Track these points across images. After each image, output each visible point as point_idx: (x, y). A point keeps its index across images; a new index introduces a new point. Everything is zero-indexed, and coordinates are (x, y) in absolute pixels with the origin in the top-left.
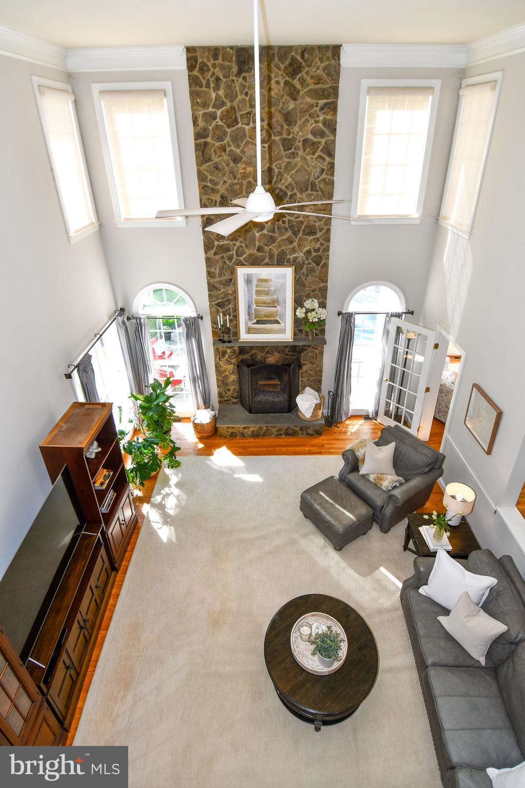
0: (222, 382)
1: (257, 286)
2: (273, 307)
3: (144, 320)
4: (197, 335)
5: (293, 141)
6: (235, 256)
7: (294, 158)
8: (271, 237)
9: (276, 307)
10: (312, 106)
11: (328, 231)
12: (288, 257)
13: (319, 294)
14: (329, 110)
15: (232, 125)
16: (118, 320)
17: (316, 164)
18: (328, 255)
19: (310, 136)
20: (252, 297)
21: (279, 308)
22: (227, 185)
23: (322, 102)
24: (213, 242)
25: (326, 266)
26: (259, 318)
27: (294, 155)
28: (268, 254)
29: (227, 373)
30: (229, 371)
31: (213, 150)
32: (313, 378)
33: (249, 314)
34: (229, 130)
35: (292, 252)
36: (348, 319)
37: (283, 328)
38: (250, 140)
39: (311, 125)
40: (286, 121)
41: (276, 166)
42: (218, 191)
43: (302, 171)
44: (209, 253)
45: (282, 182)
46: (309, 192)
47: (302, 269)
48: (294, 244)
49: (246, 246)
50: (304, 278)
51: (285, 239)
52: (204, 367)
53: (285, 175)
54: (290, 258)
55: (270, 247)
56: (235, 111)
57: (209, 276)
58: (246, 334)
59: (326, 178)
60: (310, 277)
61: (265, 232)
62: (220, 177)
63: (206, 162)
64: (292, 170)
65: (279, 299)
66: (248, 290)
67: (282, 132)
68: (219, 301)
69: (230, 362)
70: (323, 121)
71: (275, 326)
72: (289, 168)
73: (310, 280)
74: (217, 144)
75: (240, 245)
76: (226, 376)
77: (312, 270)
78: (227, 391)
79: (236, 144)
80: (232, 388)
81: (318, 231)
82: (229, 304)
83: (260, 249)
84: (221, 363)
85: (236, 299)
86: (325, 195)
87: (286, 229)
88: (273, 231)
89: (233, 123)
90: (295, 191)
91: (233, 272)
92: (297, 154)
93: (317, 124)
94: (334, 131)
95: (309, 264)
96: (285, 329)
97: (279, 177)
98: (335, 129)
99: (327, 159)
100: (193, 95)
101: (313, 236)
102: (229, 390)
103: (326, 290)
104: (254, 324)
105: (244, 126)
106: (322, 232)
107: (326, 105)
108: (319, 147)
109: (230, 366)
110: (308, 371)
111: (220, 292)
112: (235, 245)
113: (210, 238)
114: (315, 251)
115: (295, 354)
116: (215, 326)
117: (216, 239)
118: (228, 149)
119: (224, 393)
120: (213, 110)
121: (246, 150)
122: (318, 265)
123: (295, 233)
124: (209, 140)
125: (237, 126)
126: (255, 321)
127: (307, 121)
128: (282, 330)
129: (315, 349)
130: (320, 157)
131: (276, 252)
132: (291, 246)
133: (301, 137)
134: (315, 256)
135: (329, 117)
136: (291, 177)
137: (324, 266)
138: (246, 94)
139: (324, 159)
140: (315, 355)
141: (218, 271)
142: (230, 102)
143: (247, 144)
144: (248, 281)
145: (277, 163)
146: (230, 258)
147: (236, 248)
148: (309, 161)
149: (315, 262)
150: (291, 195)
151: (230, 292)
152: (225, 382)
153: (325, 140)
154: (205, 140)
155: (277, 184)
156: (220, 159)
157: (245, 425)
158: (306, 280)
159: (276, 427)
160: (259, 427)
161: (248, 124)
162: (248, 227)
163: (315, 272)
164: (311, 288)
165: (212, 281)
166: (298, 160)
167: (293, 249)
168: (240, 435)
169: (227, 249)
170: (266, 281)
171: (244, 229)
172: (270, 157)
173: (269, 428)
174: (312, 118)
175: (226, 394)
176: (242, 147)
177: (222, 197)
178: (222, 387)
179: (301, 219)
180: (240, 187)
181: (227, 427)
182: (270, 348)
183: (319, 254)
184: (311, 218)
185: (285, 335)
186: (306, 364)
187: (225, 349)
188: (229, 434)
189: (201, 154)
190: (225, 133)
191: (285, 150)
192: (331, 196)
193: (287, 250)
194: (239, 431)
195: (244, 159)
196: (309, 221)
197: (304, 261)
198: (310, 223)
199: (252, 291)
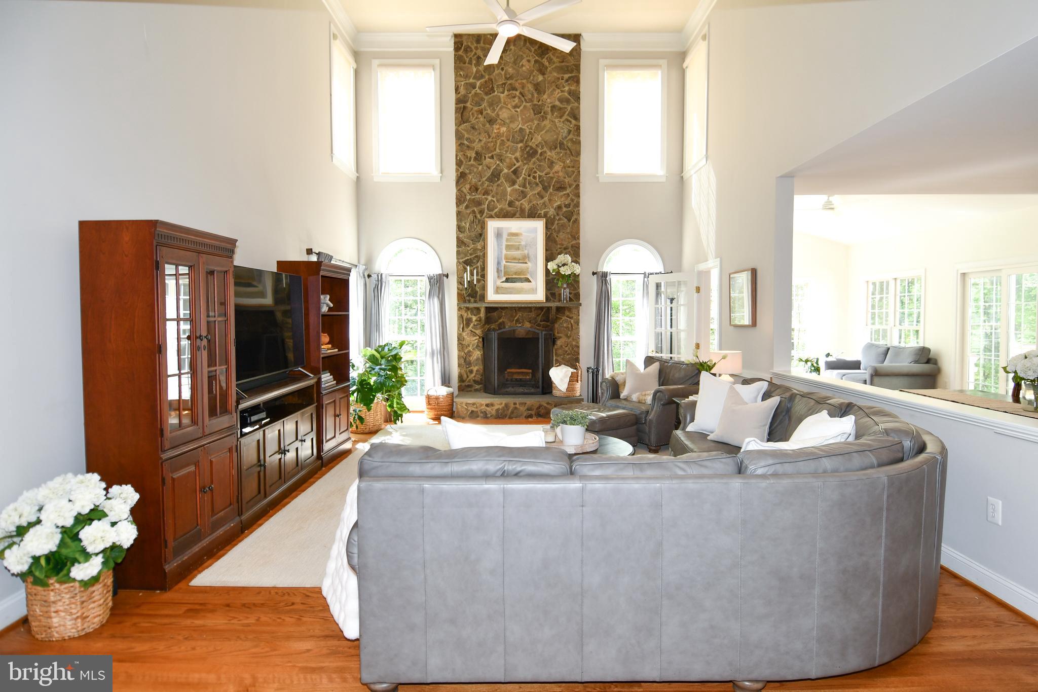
0: (465, 361)
1: (507, 240)
2: (523, 263)
3: (386, 277)
4: (440, 296)
5: (542, 106)
6: (486, 210)
7: (543, 121)
8: (522, 192)
9: (526, 263)
10: (559, 78)
11: (578, 187)
12: (539, 212)
13: (571, 252)
14: (573, 82)
15: (489, 93)
16: (359, 269)
17: (563, 126)
18: (579, 210)
19: (557, 103)
20: (501, 252)
21: (529, 264)
22: (482, 143)
23: (566, 76)
24: (465, 195)
25: (577, 221)
26: (509, 275)
27: (544, 118)
28: (519, 209)
29: (470, 348)
30: (473, 346)
31: (471, 113)
32: (569, 356)
33: (498, 271)
34: (486, 98)
35: (543, 206)
36: (603, 278)
37: (534, 287)
38: (505, 106)
39: (557, 94)
40: (536, 90)
41: (527, 126)
42: (473, 149)
43: (551, 132)
44: (461, 207)
45: (533, 141)
46: (558, 150)
47: (553, 224)
48: (545, 199)
49: (498, 201)
50: (555, 234)
51: (535, 194)
52: (445, 338)
53: (536, 135)
54: (541, 213)
55: (521, 202)
56: (492, 82)
57: (459, 231)
58: (494, 294)
59: (573, 139)
60: (561, 234)
61: (516, 187)
62: (476, 135)
63: (464, 123)
64: (542, 131)
65: (530, 254)
66: (498, 245)
67: (533, 100)
68: (466, 258)
69: (475, 333)
70: (568, 91)
71: (525, 285)
72: (539, 128)
73: (562, 237)
74: (476, 108)
75: (492, 200)
76: (469, 352)
77: (563, 226)
78: (469, 374)
79: (492, 108)
80: (475, 369)
81: (568, 187)
82: (478, 262)
83: (511, 204)
84: (464, 334)
85: (484, 256)
86: (573, 153)
87: (537, 184)
88: (524, 186)
89: (490, 91)
90: (545, 149)
91: (483, 226)
92: (546, 118)
93: (563, 93)
94: (578, 99)
95: (560, 219)
96: (536, 289)
97: (530, 136)
98: (579, 98)
99: (573, 122)
100: (457, 69)
101: (563, 191)
102: (471, 372)
103: (579, 248)
104: (503, 282)
105: (499, 94)
106: (572, 188)
107: (570, 78)
108: (565, 112)
109: (475, 338)
110: (564, 347)
111: (469, 249)
112: (487, 199)
113: (462, 191)
114: (566, 206)
115: (548, 324)
116: (461, 287)
117: (469, 193)
118: (484, 113)
119: (466, 376)
120: (474, 81)
121: (500, 113)
122: (569, 220)
123: (545, 189)
124: (468, 105)
125: (493, 94)
126: (504, 279)
127: (554, 90)
128: (533, 289)
129: (570, 318)
130: (568, 120)
131: (527, 207)
132: (542, 201)
133: (549, 104)
134: (566, 211)
135: (573, 88)
136: (541, 136)
137: (575, 222)
138: (502, 69)
139: (570, 122)
140: (570, 326)
141: (468, 225)
142: (488, 75)
143: (501, 108)
144: (499, 235)
145: (528, 124)
146: (482, 212)
147: (487, 202)
148: (557, 123)
149: (566, 218)
150: (541, 152)
151: (479, 247)
152: (467, 359)
153: (570, 107)
154: (464, 105)
155: (528, 142)
156: (477, 120)
157: (488, 401)
158: (557, 236)
159: (526, 403)
160: (505, 404)
161: (503, 93)
162: (499, 182)
163: (567, 228)
164: (563, 245)
165: (461, 236)
166: (546, 122)
167: (544, 203)
168: (482, 415)
169: (479, 203)
170: (516, 235)
171: (496, 184)
172: (522, 119)
173: (518, 406)
174: (558, 88)
175: (468, 377)
176: (497, 111)
177: (477, 153)
178: (463, 367)
179: (551, 175)
180: (494, 144)
181: (467, 404)
182: (519, 316)
183: (569, 209)
184: (561, 174)
185: (537, 294)
186: (560, 337)
187: (470, 316)
188: (469, 413)
189: (460, 115)
190: (483, 100)
191: (535, 114)
192: (578, 154)
193: (538, 205)
194: (481, 410)
195: (499, 121)
196: (559, 176)
197: (554, 216)
198: (560, 178)
199: (501, 245)
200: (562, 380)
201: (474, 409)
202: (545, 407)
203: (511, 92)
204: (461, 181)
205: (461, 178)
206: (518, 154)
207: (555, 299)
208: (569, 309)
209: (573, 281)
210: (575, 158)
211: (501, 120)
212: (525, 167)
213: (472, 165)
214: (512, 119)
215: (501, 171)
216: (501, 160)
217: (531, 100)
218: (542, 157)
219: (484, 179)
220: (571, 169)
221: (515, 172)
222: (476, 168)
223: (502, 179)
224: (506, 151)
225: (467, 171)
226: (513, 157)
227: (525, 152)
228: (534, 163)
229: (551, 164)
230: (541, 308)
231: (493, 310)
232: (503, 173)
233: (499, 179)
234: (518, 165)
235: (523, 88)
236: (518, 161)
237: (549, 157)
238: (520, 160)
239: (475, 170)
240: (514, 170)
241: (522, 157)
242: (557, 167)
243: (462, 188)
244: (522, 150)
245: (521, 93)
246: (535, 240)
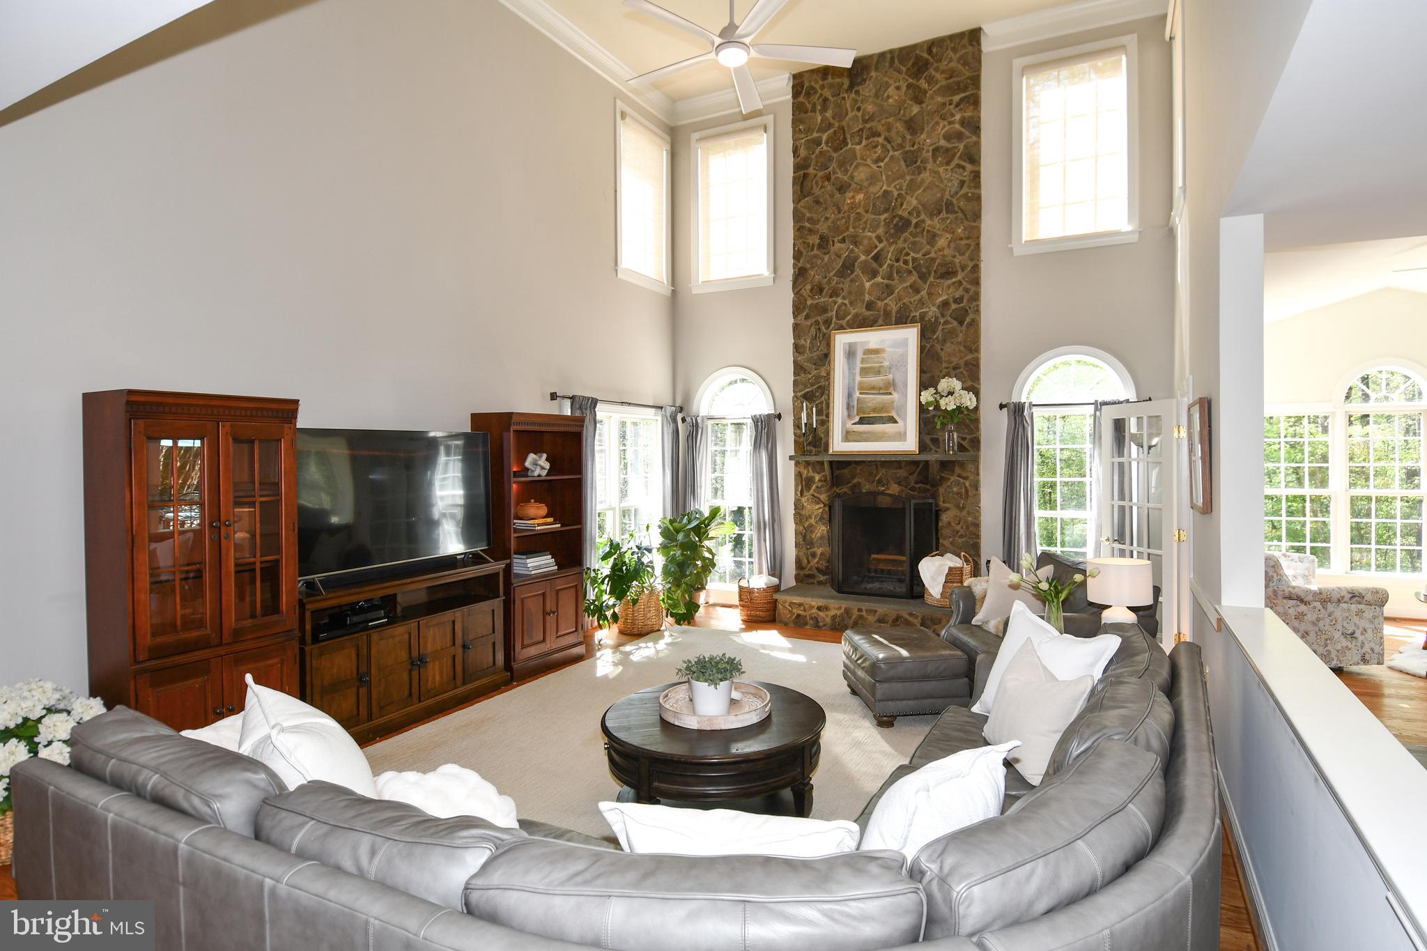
0: (804, 539)
1: (863, 361)
2: (886, 394)
3: (703, 421)
4: (770, 445)
5: (918, 152)
6: (834, 319)
7: (919, 174)
8: (887, 286)
9: (890, 394)
10: (944, 104)
11: (976, 268)
12: (912, 315)
13: (964, 372)
14: (969, 104)
15: (840, 147)
16: (665, 411)
17: (951, 176)
18: (978, 306)
19: (943, 143)
20: (854, 380)
21: (895, 396)
22: (829, 223)
23: (957, 98)
24: (806, 300)
25: (975, 325)
26: (864, 413)
27: (920, 170)
28: (882, 313)
29: (812, 521)
30: (815, 518)
31: (814, 182)
32: (963, 540)
33: (849, 407)
34: (835, 155)
35: (919, 305)
36: (1017, 413)
37: (902, 430)
38: (862, 162)
39: (943, 128)
40: (909, 129)
41: (895, 187)
42: (817, 232)
43: (932, 189)
44: (799, 317)
45: (903, 207)
46: (944, 215)
47: (934, 332)
48: (922, 293)
49: (851, 303)
50: (938, 347)
51: (907, 287)
52: (776, 503)
53: (908, 198)
54: (914, 316)
55: (885, 302)
56: (844, 130)
57: (797, 352)
58: (840, 441)
59: (967, 193)
60: (948, 345)
61: (879, 279)
62: (821, 212)
63: (805, 197)
64: (917, 190)
65: (896, 380)
66: (849, 369)
67: (904, 144)
68: (806, 390)
69: (819, 498)
70: (960, 120)
71: (888, 428)
72: (912, 187)
73: (949, 350)
74: (821, 174)
75: (843, 303)
76: (811, 526)
77: (951, 334)
78: (810, 558)
79: (843, 169)
80: (819, 551)
81: (959, 270)
82: (822, 394)
83: (870, 306)
84: (803, 500)
85: (830, 385)
86: (968, 216)
87: (910, 272)
88: (890, 277)
89: (841, 145)
90: (923, 216)
91: (829, 343)
92: (925, 169)
93: (952, 126)
94: (977, 129)
95: (946, 322)
96: (905, 433)
97: (899, 200)
98: (979, 127)
99: (969, 167)
100: (795, 122)
101: (951, 278)
103: (978, 366)
104: (855, 424)
105: (854, 146)
106: (966, 272)
107: (962, 100)
108: (955, 154)
109: (817, 507)
110: (953, 524)
111: (810, 376)
112: (835, 303)
113: (801, 295)
114: (956, 301)
115: (928, 487)
116: (798, 432)
117: (809, 296)
118: (833, 178)
119: (806, 561)
120: (818, 135)
121: (856, 174)
122: (961, 323)
123: (923, 277)
124: (810, 170)
125: (846, 148)
126: (857, 419)
127: (937, 123)
128: (900, 433)
129: (964, 478)
130: (959, 166)
131: (894, 308)
132: (918, 296)
133: (930, 146)
134: (956, 309)
135: (968, 114)
136: (916, 199)
137: (971, 325)
138: (859, 109)
139: (964, 168)
140: (963, 490)
141: (809, 342)
142: (839, 122)
143: (856, 167)
144: (850, 353)
145: (896, 183)
146: (828, 322)
148: (941, 174)
149: (955, 319)
150: (917, 223)
151: (823, 374)
152: (808, 537)
153: (963, 144)
154: (806, 171)
155: (895, 211)
156: (822, 190)
157: (821, 602)
158: (942, 349)
159: (876, 611)
160: (845, 608)
161: (860, 143)
162: (853, 276)
163: (957, 336)
164: (950, 363)
165: (799, 359)
166: (926, 176)
167: (920, 300)
168: (812, 622)
169: (824, 310)
170: (876, 351)
171: (849, 279)
172: (888, 177)
173: (864, 613)
174: (944, 119)
175: (809, 562)
176: (850, 172)
177: (822, 238)
178: (802, 548)
179: (932, 255)
180: (846, 221)
181: (791, 604)
182: (883, 474)
183: (962, 305)
184: (946, 252)
185: (906, 441)
186: (948, 509)
187: (811, 474)
188: (794, 617)
189: (799, 188)
190: (830, 159)
191: (907, 166)
192: (977, 216)
193: (911, 303)
194: (811, 614)
195: (854, 186)
196: (944, 256)
197: (937, 318)
198: (946, 259)
199: (854, 369)
200: (935, 578)
201: (800, 612)
203: (870, 140)
204: (800, 280)
205: (800, 275)
206: (880, 231)
207: (939, 448)
208: (962, 465)
209: (967, 420)
210: (973, 224)
211: (856, 183)
212: (892, 248)
213: (815, 256)
214: (873, 179)
215: (857, 258)
216: (856, 243)
217: (901, 146)
218: (918, 230)
219: (832, 274)
220: (964, 242)
221: (877, 258)
222: (821, 259)
223: (858, 271)
224: (864, 229)
225: (808, 266)
226: (874, 235)
227: (892, 226)
228: (905, 241)
229: (933, 238)
230: (916, 463)
231: (843, 467)
232: (859, 260)
233: (852, 272)
234: (880, 246)
235: (889, 129)
236: (880, 241)
237: (929, 228)
238: (883, 239)
239: (819, 262)
240: (876, 254)
241: (887, 233)
242: (942, 242)
243: (801, 290)
244: (887, 223)
245: (886, 139)
246: (904, 358)
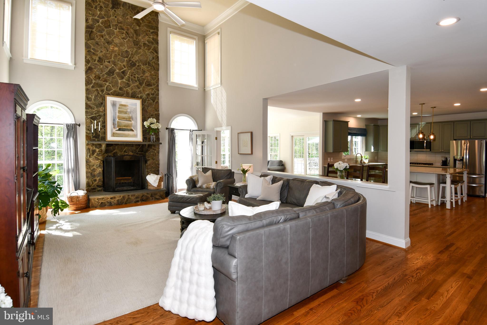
0: (90, 174)
1: (119, 108)
2: (129, 121)
4: (75, 137)
5: (138, 42)
6: (105, 90)
7: (139, 49)
8: (127, 83)
9: (131, 121)
10: (147, 31)
11: (158, 86)
12: (137, 95)
13: (155, 117)
14: (155, 34)
15: (107, 27)
17: (150, 54)
18: (158, 97)
19: (147, 42)
20: (116, 114)
21: (133, 122)
22: (103, 53)
23: (152, 31)
24: (92, 80)
25: (158, 103)
26: (121, 127)
27: (140, 48)
28: (126, 92)
29: (95, 167)
30: (96, 165)
31: (96, 35)
32: (154, 169)
33: (114, 124)
34: (106, 29)
35: (140, 93)
36: (172, 131)
37: (136, 134)
38: (117, 36)
39: (147, 38)
40: (135, 33)
41: (130, 50)
42: (97, 55)
43: (143, 56)
44: (88, 86)
45: (133, 58)
46: (147, 66)
47: (145, 102)
48: (140, 89)
49: (113, 86)
50: (146, 108)
51: (135, 86)
52: (77, 162)
53: (135, 56)
54: (138, 96)
55: (127, 89)
56: (109, 22)
57: (87, 100)
58: (111, 137)
59: (155, 62)
60: (149, 108)
61: (124, 80)
62: (99, 48)
63: (91, 40)
64: (138, 54)
65: (133, 117)
66: (114, 110)
67: (133, 37)
68: (92, 116)
69: (98, 158)
70: (152, 38)
71: (130, 133)
73: (150, 109)
74: (98, 33)
75: (109, 85)
76: (94, 169)
77: (151, 104)
78: (93, 182)
79: (109, 36)
80: (98, 179)
81: (153, 85)
82: (100, 118)
83: (121, 89)
84: (90, 159)
85: (105, 115)
86: (155, 69)
87: (136, 81)
88: (129, 81)
90: (140, 64)
91: (104, 99)
92: (141, 48)
93: (149, 38)
94: (157, 43)
95: (149, 100)
96: (137, 135)
97: (132, 55)
98: (158, 43)
99: (155, 53)
101: (150, 87)
102: (95, 180)
103: (159, 116)
104: (117, 130)
105: (113, 29)
106: (155, 86)
108: (151, 48)
109: (98, 161)
110: (151, 164)
111: (94, 110)
112: (106, 84)
113: (89, 78)
114: (152, 94)
115: (143, 153)
116: (88, 132)
117: (94, 79)
118: (104, 37)
119: (92, 183)
120: (98, 18)
121: (114, 40)
122: (154, 101)
123: (141, 84)
124: (94, 30)
125: (110, 29)
126: (118, 129)
127: (145, 36)
129: (154, 150)
130: (152, 52)
131: (130, 92)
132: (139, 90)
133: (143, 42)
135: (155, 37)
136: (138, 57)
138: (116, 17)
139: (154, 53)
140: (154, 154)
141: (94, 97)
142: (107, 18)
143: (115, 37)
144: (114, 104)
145: (131, 49)
146: (102, 91)
147: (106, 86)
148: (146, 52)
149: (152, 100)
150: (138, 65)
151: (101, 110)
152: (93, 174)
153: (153, 46)
154: (92, 30)
155: (131, 59)
156: (100, 40)
157: (112, 196)
158: (147, 109)
159: (135, 195)
160: (123, 196)
161: (116, 29)
162: (114, 76)
163: (153, 105)
164: (150, 113)
165: (88, 103)
166: (141, 51)
167: (140, 91)
168: (108, 204)
169: (101, 86)
170: (125, 106)
171: (111, 77)
172: (127, 46)
173: (130, 197)
174: (147, 35)
175: (93, 183)
176: (112, 38)
177: (99, 58)
178: (90, 178)
179: (144, 77)
180: (110, 56)
181: (98, 199)
182: (126, 149)
183: (153, 96)
184: (149, 78)
185: (137, 137)
186: (149, 160)
187: (94, 148)
188: (100, 204)
189: (89, 35)
190: (104, 30)
191: (135, 45)
192: (158, 70)
193: (136, 91)
194: (107, 201)
195: (113, 43)
196: (148, 79)
197: (146, 99)
198: (148, 80)
199: (116, 110)
200: (155, 181)
201: (102, 201)
202: (146, 196)
203: (121, 30)
204: (89, 72)
205: (88, 70)
206: (125, 63)
207: (147, 140)
208: (154, 146)
209: (157, 131)
210: (157, 72)
211: (115, 43)
212: (130, 71)
213: (96, 64)
214: (122, 44)
215: (115, 70)
216: (115, 65)
217: (132, 37)
218: (139, 68)
219: (104, 73)
220: (154, 77)
221: (123, 72)
222: (99, 66)
223: (115, 75)
224: (118, 61)
225: (93, 67)
226: (122, 64)
227: (129, 63)
228: (134, 70)
229: (144, 72)
230: (139, 145)
231: (111, 145)
232: (116, 71)
233: (113, 75)
234: (125, 69)
235: (128, 30)
236: (125, 67)
237: (143, 69)
238: (126, 67)
239: (99, 67)
240: (123, 71)
241: (127, 65)
242: (147, 74)
243: (89, 75)
244: (128, 62)
245: (126, 32)
246: (135, 111)
